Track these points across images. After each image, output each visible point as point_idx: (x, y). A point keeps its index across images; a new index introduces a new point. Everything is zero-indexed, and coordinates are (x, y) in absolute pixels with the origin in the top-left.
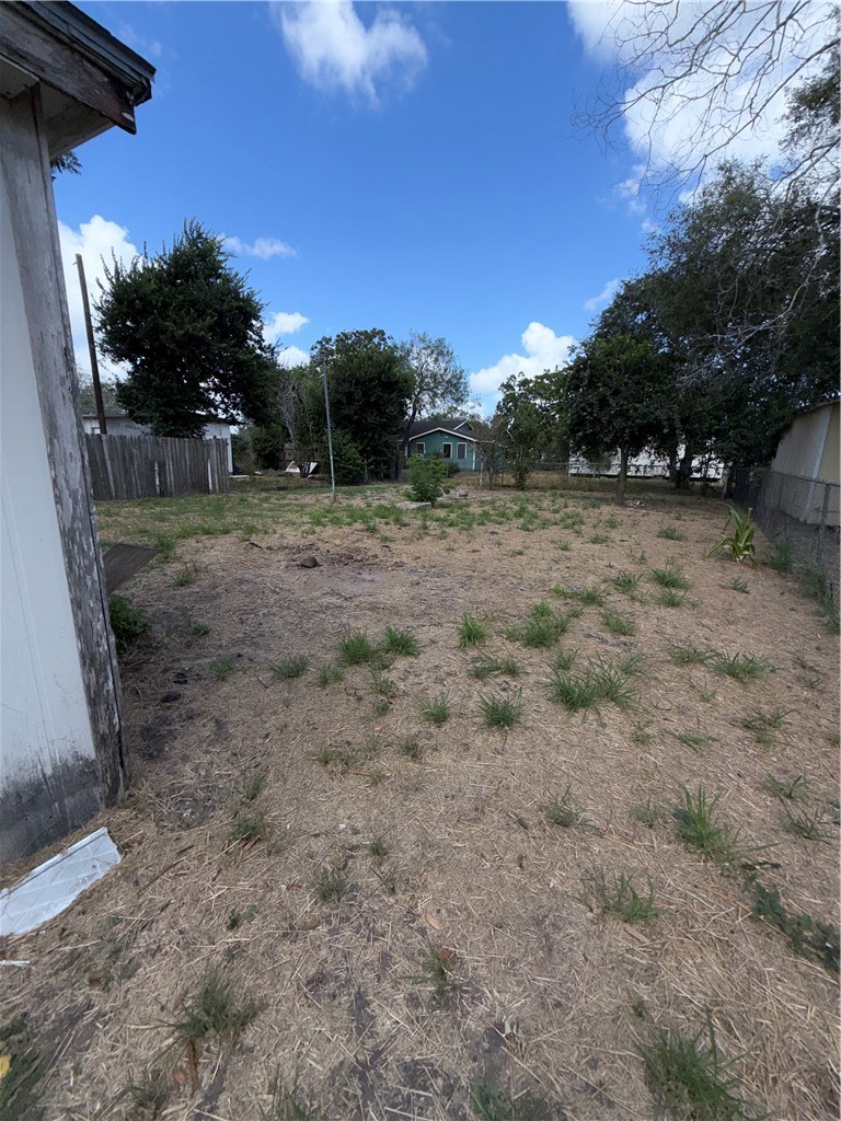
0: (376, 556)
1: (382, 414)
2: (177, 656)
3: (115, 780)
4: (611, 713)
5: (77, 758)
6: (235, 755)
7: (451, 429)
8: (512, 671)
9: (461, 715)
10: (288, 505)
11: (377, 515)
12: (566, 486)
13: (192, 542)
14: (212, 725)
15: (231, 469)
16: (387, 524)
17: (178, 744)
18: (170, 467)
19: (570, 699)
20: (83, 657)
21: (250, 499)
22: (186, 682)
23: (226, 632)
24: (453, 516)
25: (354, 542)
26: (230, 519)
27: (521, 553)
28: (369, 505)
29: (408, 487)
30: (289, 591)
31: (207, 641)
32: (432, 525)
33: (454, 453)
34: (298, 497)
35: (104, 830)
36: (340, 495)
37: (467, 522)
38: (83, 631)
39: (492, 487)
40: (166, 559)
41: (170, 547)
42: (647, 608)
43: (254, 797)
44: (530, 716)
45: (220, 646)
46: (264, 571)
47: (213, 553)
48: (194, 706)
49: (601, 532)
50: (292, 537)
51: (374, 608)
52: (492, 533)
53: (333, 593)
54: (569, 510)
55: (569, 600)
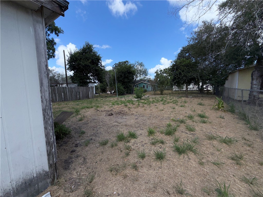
0: (127, 112)
1: (128, 79)
2: (76, 139)
3: (54, 177)
4: (191, 155)
5: (43, 171)
6: (88, 168)
7: (145, 82)
8: (162, 142)
9: (149, 156)
10: (107, 100)
11: (127, 102)
12: (173, 93)
13: (84, 110)
14: (83, 159)
15: (95, 93)
16: (130, 104)
17: (73, 165)
18: (81, 93)
19: (179, 151)
20: (46, 143)
21: (98, 100)
22: (77, 147)
23: (89, 133)
24: (146, 102)
25: (122, 109)
26: (93, 104)
27: (163, 110)
28: (126, 100)
29: (135, 95)
30: (105, 121)
31: (84, 135)
32: (140, 104)
33: (145, 87)
34: (109, 99)
35: (49, 193)
36: (119, 98)
37: (149, 103)
38: (47, 135)
39: (155, 94)
40: (77, 115)
41: (78, 111)
42: (197, 124)
43: (91, 182)
44: (168, 156)
45: (87, 136)
46: (100, 117)
47: (88, 113)
48: (78, 153)
49: (182, 104)
50: (107, 108)
51: (126, 125)
52: (155, 105)
53: (116, 122)
54: (174, 99)
55: (176, 122)
